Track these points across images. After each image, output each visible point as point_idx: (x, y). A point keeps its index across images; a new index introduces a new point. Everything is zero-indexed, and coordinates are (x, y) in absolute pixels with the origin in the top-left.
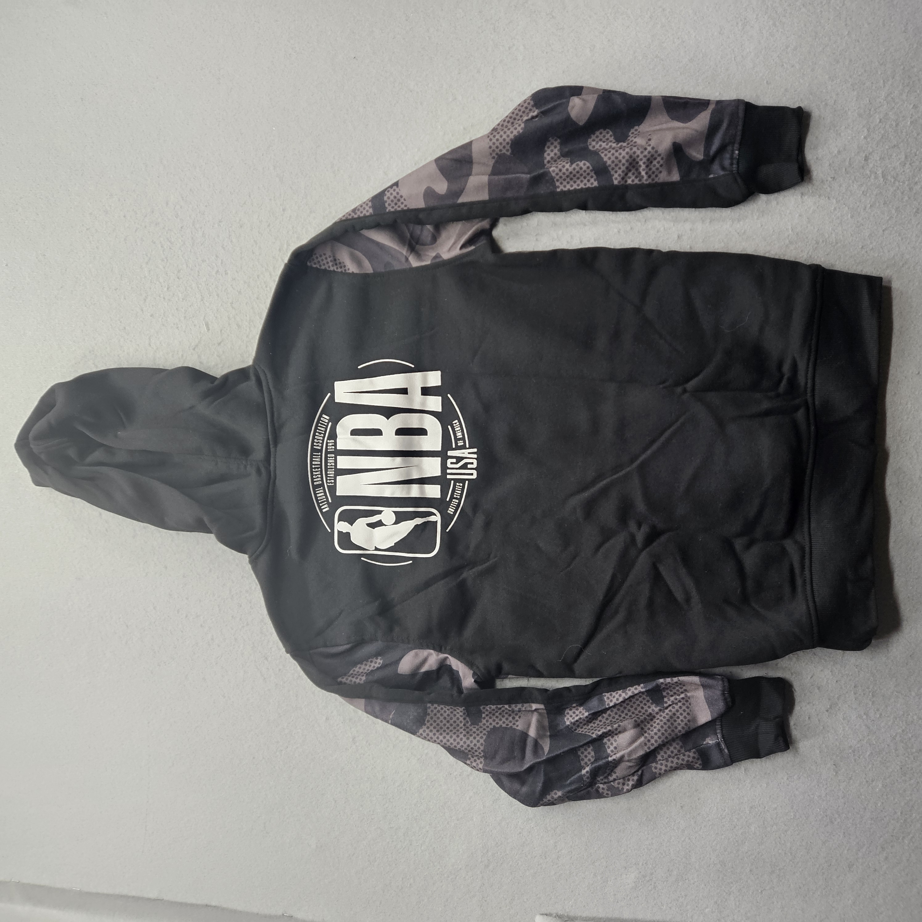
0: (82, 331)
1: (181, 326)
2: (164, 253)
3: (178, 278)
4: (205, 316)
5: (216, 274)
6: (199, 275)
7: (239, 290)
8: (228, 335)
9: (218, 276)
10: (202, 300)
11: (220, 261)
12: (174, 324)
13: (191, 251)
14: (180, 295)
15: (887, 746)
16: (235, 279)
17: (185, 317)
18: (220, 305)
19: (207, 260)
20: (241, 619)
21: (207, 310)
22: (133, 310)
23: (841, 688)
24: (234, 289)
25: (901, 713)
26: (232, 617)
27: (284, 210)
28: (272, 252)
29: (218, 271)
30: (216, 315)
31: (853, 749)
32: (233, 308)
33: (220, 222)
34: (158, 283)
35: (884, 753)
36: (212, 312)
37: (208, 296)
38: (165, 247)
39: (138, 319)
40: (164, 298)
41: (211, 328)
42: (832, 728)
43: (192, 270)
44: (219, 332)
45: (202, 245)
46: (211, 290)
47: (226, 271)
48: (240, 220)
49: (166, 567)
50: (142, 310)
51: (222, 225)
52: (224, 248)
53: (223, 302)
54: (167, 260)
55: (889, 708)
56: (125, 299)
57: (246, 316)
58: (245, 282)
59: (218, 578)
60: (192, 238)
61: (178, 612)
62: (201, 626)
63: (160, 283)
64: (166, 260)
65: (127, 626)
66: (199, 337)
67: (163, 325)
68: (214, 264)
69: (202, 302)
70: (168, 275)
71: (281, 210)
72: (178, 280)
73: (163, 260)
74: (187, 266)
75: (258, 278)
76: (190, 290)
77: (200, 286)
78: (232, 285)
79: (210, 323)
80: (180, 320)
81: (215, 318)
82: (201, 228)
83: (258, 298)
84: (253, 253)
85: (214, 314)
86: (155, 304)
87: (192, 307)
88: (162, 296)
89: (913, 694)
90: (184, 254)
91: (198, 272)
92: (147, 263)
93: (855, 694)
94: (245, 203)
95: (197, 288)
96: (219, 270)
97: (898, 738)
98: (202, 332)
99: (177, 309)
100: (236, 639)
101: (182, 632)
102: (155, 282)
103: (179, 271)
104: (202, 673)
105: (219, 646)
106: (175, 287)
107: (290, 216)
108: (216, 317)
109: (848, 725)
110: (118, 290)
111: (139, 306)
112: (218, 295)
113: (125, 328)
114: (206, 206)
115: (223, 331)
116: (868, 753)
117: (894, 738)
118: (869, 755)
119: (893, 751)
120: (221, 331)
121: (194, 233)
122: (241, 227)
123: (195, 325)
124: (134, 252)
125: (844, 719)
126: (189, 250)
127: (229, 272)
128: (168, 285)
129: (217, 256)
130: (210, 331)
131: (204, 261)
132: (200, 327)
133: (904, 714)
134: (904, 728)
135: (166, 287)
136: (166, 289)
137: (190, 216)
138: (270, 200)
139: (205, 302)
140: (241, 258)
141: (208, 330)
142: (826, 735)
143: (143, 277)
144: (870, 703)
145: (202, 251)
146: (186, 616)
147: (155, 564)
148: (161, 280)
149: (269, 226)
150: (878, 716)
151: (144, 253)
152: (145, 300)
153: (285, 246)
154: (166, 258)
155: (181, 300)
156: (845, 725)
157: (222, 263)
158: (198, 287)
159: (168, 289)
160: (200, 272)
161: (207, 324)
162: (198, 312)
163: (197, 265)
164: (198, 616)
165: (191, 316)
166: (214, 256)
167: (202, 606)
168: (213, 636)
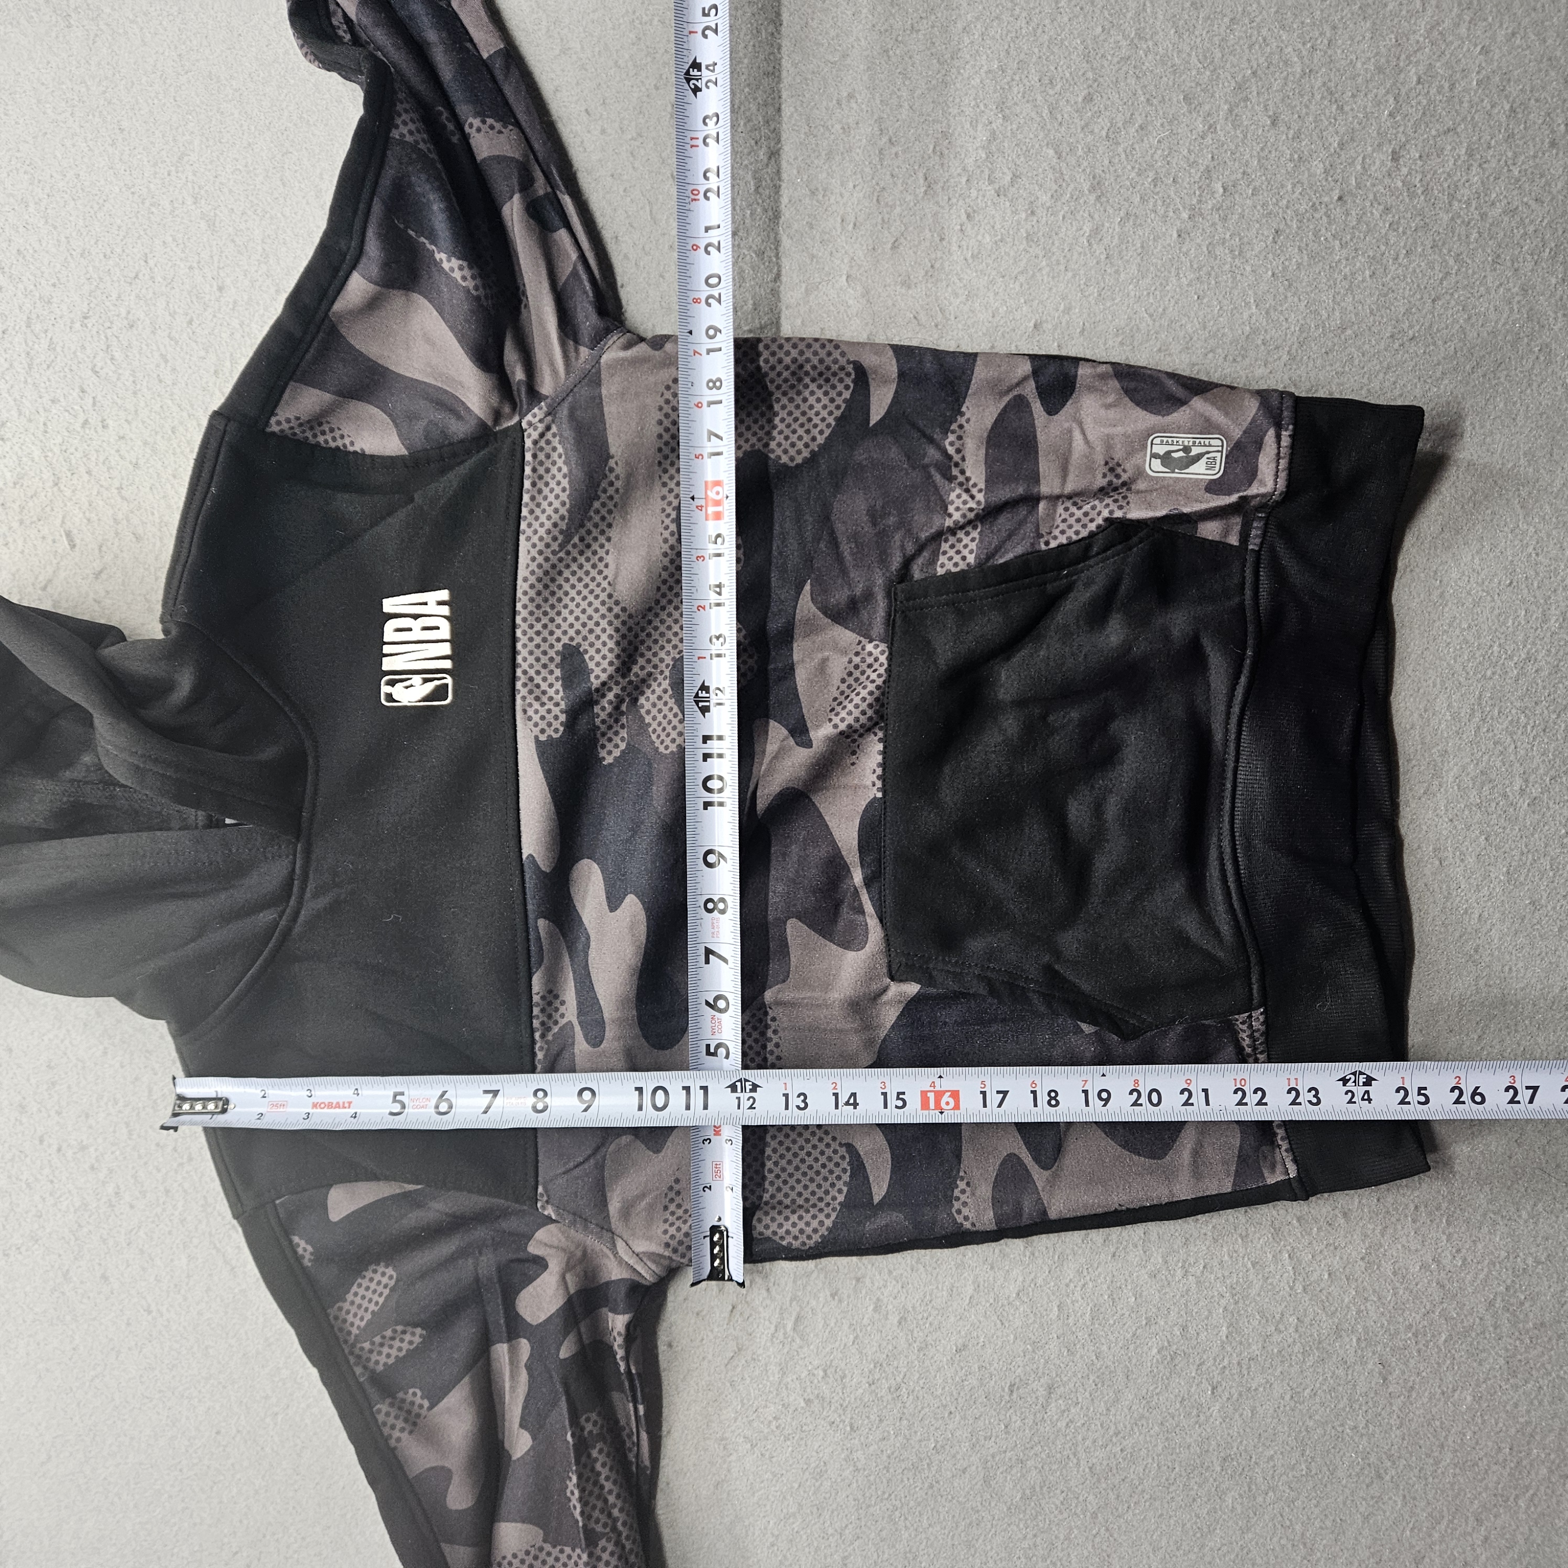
1: (15, 541)
4: (64, 517)
5: (83, 427)
6: (46, 432)
7: (134, 461)
8: (116, 557)
9: (87, 432)
10: (56, 484)
11: (90, 401)
13: (26, 382)
14: (8, 475)
15: (1477, 1320)
16: (123, 438)
17: (21, 522)
18: (95, 493)
19: (62, 399)
20: (175, 1150)
21: (68, 504)
23: (1388, 1212)
24: (122, 457)
25: (1503, 1254)
26: (158, 1145)
27: (220, 289)
28: (201, 378)
29: (86, 422)
30: (87, 514)
31: (1413, 1330)
32: (123, 498)
33: (85, 318)
35: (1473, 1334)
36: (80, 509)
37: (69, 474)
41: (78, 541)
42: (1374, 1291)
43: (30, 421)
44: (97, 551)
45: (48, 367)
46: (74, 461)
47: (103, 421)
48: (129, 313)
51: (89, 325)
52: (96, 372)
53: (101, 486)
55: (1480, 1246)
57: (153, 514)
58: (146, 443)
59: (122, 1067)
60: (28, 354)
61: (41, 1141)
62: (92, 1168)
66: (55, 561)
68: (76, 407)
69: (55, 489)
71: (215, 288)
74: (20, 414)
75: (173, 432)
76: (30, 463)
77: (50, 454)
78: (118, 451)
79: (75, 531)
81: (85, 521)
82: (46, 331)
83: (174, 477)
84: (160, 381)
85: (84, 513)
87: (35, 499)
89: (1524, 1214)
91: (45, 424)
93: (1414, 1221)
94: (136, 277)
95: (43, 458)
96: (90, 420)
97: (1499, 1303)
98: (60, 551)
100: (167, 1191)
101: (52, 1182)
104: (100, 1265)
105: (132, 1207)
107: (235, 302)
108: (89, 520)
109: (1402, 1283)
112: (89, 473)
114: (54, 285)
115: (104, 548)
116: (1444, 1337)
117: (1491, 1304)
118: (1446, 1341)
119: (1491, 1329)
120: (100, 547)
121: (31, 344)
122: (132, 326)
123: (44, 538)
125: (1395, 1273)
127: (110, 422)
129: (83, 391)
130: (77, 549)
131: (54, 401)
132: (54, 541)
133: (1507, 1257)
134: (1509, 1282)
137: (21, 308)
138: (191, 268)
139: (62, 487)
140: (135, 393)
141: (73, 546)
142: (1363, 1307)
144: (1444, 1238)
145: (49, 380)
146: (59, 1150)
149: (190, 322)
150: (1460, 1263)
153: (228, 364)
156: (1398, 1285)
157: (94, 404)
158: (46, 457)
160: (49, 424)
161: (68, 534)
162: (48, 509)
163: (41, 410)
164: (83, 1148)
165: (35, 519)
166: (77, 390)
167: (90, 1127)
168: (118, 1187)
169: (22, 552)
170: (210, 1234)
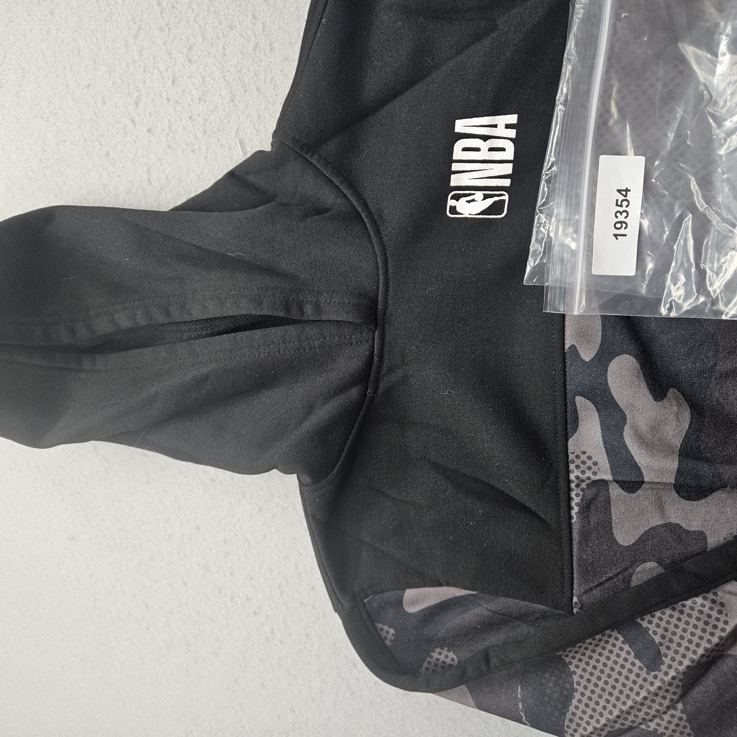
0: (41, 160)
1: (200, 148)
2: (164, 15)
3: (190, 61)
4: (238, 129)
5: (254, 50)
6: (225, 55)
9: (258, 54)
10: (233, 100)
11: (261, 25)
12: (187, 145)
13: (209, 10)
14: (194, 92)
17: (205, 132)
19: (238, 26)
20: (313, 608)
21: (242, 117)
22: (118, 122)
26: (301, 603)
29: (257, 45)
30: (257, 126)
34: (156, 71)
36: (251, 121)
37: (243, 93)
38: (165, 5)
39: (128, 138)
40: (168, 99)
43: (212, 45)
46: (246, 80)
49: (198, 528)
50: (133, 122)
53: (268, 102)
54: (169, 29)
56: (104, 103)
61: (220, 592)
62: (255, 613)
63: (161, 72)
64: (166, 29)
65: (147, 607)
67: (169, 146)
68: (249, 32)
69: (231, 104)
70: (173, 57)
72: (189, 65)
73: (161, 29)
74: (204, 40)
76: (211, 82)
77: (228, 74)
78: (282, 71)
79: (247, 141)
80: (196, 137)
81: (255, 132)
85: (254, 125)
86: (153, 110)
87: (215, 112)
88: (164, 95)
90: (198, 15)
91: (224, 48)
92: (136, 36)
95: (222, 78)
96: (260, 44)
99: (190, 117)
100: (307, 635)
101: (227, 619)
102: (152, 71)
103: (190, 48)
104: (260, 677)
105: (282, 642)
106: (185, 77)
108: (258, 131)
110: (91, 88)
111: (127, 115)
112: (258, 90)
113: (108, 154)
123: (222, 146)
124: (113, 18)
126: (206, 8)
128: (173, 76)
129: (254, 17)
131: (231, 27)
132: (230, 149)
135: (171, 79)
136: (170, 82)
139: (237, 103)
143: (131, 61)
145: (227, 8)
146: (232, 599)
147: (182, 522)
148: (162, 67)
151: (130, 18)
152: (137, 104)
154: (167, 25)
155: (197, 100)
157: (264, 30)
158: (224, 76)
159: (173, 81)
160: (227, 48)
161: (241, 143)
162: (226, 122)
163: (221, 35)
164: (248, 599)
165: (215, 129)
166: (250, 17)
167: (254, 586)
168: (273, 628)
169: (206, 157)
170: (338, 667)
